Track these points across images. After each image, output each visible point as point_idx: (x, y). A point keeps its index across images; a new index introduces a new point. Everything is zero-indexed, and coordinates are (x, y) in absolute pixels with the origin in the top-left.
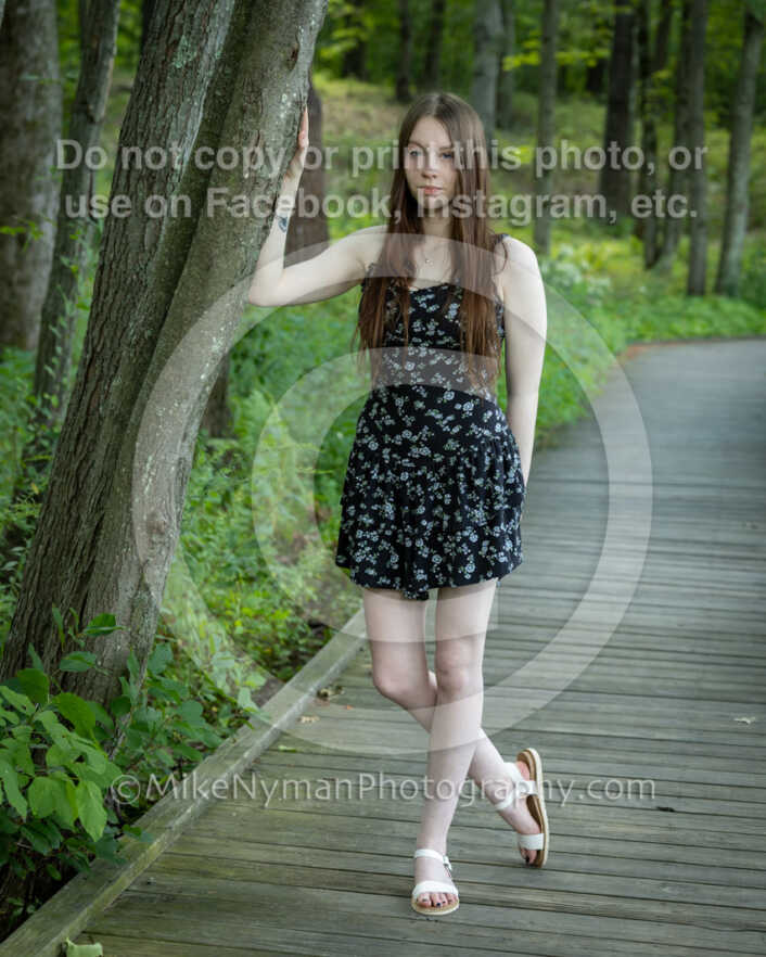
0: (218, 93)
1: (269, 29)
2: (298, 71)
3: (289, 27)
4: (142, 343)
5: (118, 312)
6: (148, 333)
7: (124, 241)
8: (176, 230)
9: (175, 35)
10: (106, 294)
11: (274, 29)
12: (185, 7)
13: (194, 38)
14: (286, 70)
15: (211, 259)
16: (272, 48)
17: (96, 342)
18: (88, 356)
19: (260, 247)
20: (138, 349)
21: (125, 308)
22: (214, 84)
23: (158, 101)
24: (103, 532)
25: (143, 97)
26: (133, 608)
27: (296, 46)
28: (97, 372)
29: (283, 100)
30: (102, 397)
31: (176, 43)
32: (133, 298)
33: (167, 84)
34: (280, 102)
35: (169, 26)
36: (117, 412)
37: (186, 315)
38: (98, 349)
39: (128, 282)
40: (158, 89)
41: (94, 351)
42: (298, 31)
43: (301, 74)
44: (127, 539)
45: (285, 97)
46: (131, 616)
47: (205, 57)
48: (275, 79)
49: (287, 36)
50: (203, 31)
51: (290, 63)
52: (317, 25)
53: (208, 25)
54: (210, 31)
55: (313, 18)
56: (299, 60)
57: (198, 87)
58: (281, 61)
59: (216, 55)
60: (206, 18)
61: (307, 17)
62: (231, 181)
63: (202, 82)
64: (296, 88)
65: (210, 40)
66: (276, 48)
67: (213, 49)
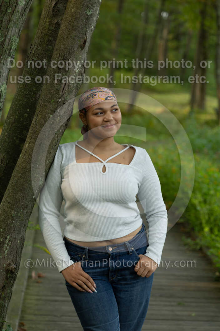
48: (75, 54)
49: (82, 34)
50: (6, 28)
51: (82, 46)
52: (94, 29)
53: (9, 25)
54: (10, 28)
55: (93, 25)
56: (86, 45)
57: (3, 54)
58: (78, 45)
59: (12, 39)
60: (8, 22)
61: (90, 25)
62: (52, 102)
63: (5, 51)
64: (83, 59)
65: (10, 32)
66: (76, 39)
67: (11, 36)
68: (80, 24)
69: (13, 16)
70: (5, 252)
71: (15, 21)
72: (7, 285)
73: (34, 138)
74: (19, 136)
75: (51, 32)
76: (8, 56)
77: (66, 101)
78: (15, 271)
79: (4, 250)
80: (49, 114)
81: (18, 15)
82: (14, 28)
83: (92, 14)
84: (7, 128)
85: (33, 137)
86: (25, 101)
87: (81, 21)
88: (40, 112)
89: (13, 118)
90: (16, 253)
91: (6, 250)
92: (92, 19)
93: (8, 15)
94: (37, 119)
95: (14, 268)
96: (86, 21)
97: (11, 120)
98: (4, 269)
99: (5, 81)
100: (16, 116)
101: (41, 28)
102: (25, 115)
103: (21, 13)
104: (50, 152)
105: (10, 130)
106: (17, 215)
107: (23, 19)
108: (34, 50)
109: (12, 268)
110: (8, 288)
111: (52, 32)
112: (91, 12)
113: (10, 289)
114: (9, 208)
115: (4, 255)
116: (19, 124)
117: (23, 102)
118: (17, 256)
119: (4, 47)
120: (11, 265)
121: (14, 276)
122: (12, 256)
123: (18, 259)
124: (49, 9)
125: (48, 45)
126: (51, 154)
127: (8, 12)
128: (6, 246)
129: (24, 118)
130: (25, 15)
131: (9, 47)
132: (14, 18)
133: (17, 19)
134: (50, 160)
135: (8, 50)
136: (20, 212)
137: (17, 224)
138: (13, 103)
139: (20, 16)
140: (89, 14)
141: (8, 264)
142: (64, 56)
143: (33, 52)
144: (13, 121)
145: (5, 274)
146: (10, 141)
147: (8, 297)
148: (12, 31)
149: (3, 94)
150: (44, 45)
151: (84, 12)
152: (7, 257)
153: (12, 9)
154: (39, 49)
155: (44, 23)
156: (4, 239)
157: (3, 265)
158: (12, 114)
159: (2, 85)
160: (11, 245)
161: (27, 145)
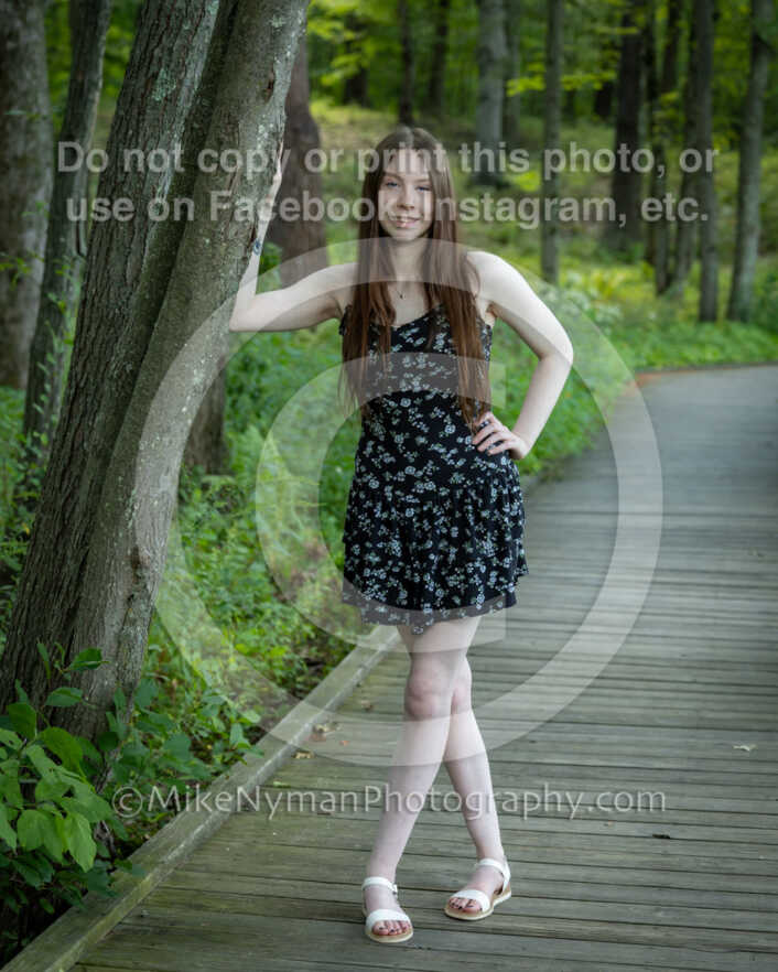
0: (196, 126)
1: (244, 61)
2: (274, 103)
3: (264, 59)
4: (124, 377)
5: (101, 347)
6: (129, 367)
7: (106, 275)
8: (157, 263)
9: (154, 69)
10: (89, 330)
11: (249, 61)
12: (164, 39)
13: (172, 71)
14: (262, 101)
15: (191, 292)
16: (248, 80)
17: (79, 377)
18: (73, 391)
19: (240, 277)
20: (120, 383)
21: (108, 342)
22: (192, 117)
23: (138, 133)
24: (88, 567)
25: (123, 131)
26: (119, 643)
27: (271, 76)
28: (81, 407)
29: (260, 131)
30: (87, 433)
31: (155, 76)
32: (115, 332)
33: (146, 117)
34: (257, 133)
35: (148, 60)
36: (100, 447)
37: (166, 347)
38: (82, 384)
39: (110, 316)
40: (138, 122)
41: (77, 387)
42: (274, 61)
43: (277, 104)
44: (112, 574)
45: (261, 126)
46: (117, 652)
47: (184, 89)
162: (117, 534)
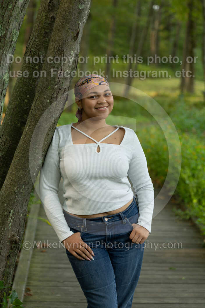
3: (75, 22)
11: (69, 23)
14: (74, 40)
16: (68, 31)
27: (78, 30)
29: (72, 54)
42: (79, 24)
43: (78, 42)
48: (69, 45)
49: (75, 26)
50: (8, 22)
51: (76, 38)
52: (85, 22)
53: (10, 20)
54: (10, 22)
55: (85, 18)
56: (79, 37)
57: (5, 46)
58: (72, 37)
59: (13, 32)
60: (9, 17)
61: (82, 18)
62: (49, 89)
63: (7, 44)
64: (77, 48)
65: (10, 26)
66: (70, 31)
67: (12, 30)
68: (73, 18)
69: (13, 11)
70: (9, 225)
71: (15, 16)
72: (12, 254)
73: (33, 122)
74: (20, 120)
75: (47, 25)
76: (10, 47)
77: (61, 87)
78: (19, 241)
79: (8, 223)
80: (46, 99)
81: (18, 10)
82: (14, 22)
83: (84, 8)
84: (9, 112)
85: (33, 120)
86: (24, 88)
87: (74, 15)
88: (39, 98)
89: (14, 103)
90: (19, 225)
91: (10, 222)
92: (83, 12)
93: (9, 11)
94: (36, 104)
95: (17, 238)
96: (79, 15)
97: (12, 105)
98: (9, 240)
99: (7, 70)
100: (17, 102)
101: (39, 22)
102: (26, 100)
103: (20, 9)
104: (48, 134)
105: (12, 115)
106: (19, 191)
107: (23, 14)
108: (32, 42)
109: (15, 239)
110: (13, 257)
111: (49, 25)
112: (83, 6)
113: (14, 258)
114: (13, 185)
115: (9, 227)
116: (20, 109)
117: (23, 89)
118: (20, 228)
119: (5, 40)
120: (15, 236)
121: (18, 246)
122: (16, 229)
123: (21, 231)
124: (46, 5)
125: (44, 37)
126: (49, 136)
127: (9, 8)
128: (10, 219)
129: (25, 103)
130: (24, 10)
131: (10, 40)
132: (14, 14)
133: (17, 14)
134: (48, 141)
135: (10, 42)
136: (22, 188)
137: (19, 199)
138: (15, 90)
139: (20, 11)
140: (81, 8)
141: (12, 236)
142: (59, 46)
143: (32, 44)
144: (14, 106)
145: (10, 244)
146: (12, 125)
147: (13, 265)
148: (12, 25)
149: (6, 82)
150: (41, 37)
151: (77, 7)
152: (11, 229)
153: (12, 5)
154: (37, 41)
155: (41, 17)
156: (8, 213)
157: (8, 237)
158: (13, 100)
159: (5, 73)
160: (15, 218)
161: (27, 127)
162: (4, 229)
